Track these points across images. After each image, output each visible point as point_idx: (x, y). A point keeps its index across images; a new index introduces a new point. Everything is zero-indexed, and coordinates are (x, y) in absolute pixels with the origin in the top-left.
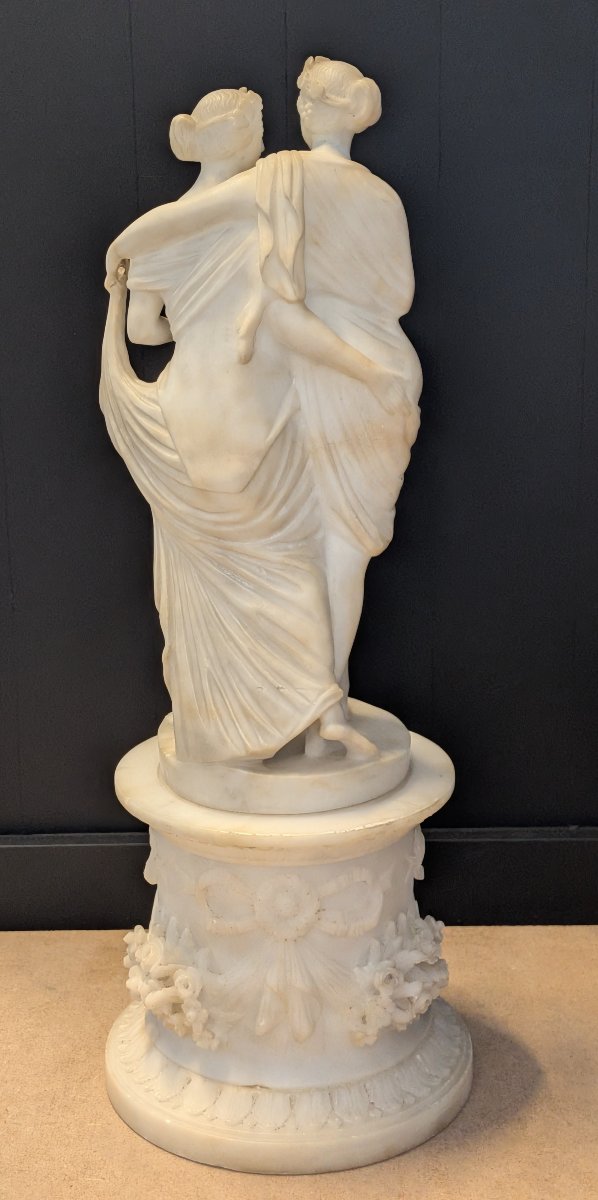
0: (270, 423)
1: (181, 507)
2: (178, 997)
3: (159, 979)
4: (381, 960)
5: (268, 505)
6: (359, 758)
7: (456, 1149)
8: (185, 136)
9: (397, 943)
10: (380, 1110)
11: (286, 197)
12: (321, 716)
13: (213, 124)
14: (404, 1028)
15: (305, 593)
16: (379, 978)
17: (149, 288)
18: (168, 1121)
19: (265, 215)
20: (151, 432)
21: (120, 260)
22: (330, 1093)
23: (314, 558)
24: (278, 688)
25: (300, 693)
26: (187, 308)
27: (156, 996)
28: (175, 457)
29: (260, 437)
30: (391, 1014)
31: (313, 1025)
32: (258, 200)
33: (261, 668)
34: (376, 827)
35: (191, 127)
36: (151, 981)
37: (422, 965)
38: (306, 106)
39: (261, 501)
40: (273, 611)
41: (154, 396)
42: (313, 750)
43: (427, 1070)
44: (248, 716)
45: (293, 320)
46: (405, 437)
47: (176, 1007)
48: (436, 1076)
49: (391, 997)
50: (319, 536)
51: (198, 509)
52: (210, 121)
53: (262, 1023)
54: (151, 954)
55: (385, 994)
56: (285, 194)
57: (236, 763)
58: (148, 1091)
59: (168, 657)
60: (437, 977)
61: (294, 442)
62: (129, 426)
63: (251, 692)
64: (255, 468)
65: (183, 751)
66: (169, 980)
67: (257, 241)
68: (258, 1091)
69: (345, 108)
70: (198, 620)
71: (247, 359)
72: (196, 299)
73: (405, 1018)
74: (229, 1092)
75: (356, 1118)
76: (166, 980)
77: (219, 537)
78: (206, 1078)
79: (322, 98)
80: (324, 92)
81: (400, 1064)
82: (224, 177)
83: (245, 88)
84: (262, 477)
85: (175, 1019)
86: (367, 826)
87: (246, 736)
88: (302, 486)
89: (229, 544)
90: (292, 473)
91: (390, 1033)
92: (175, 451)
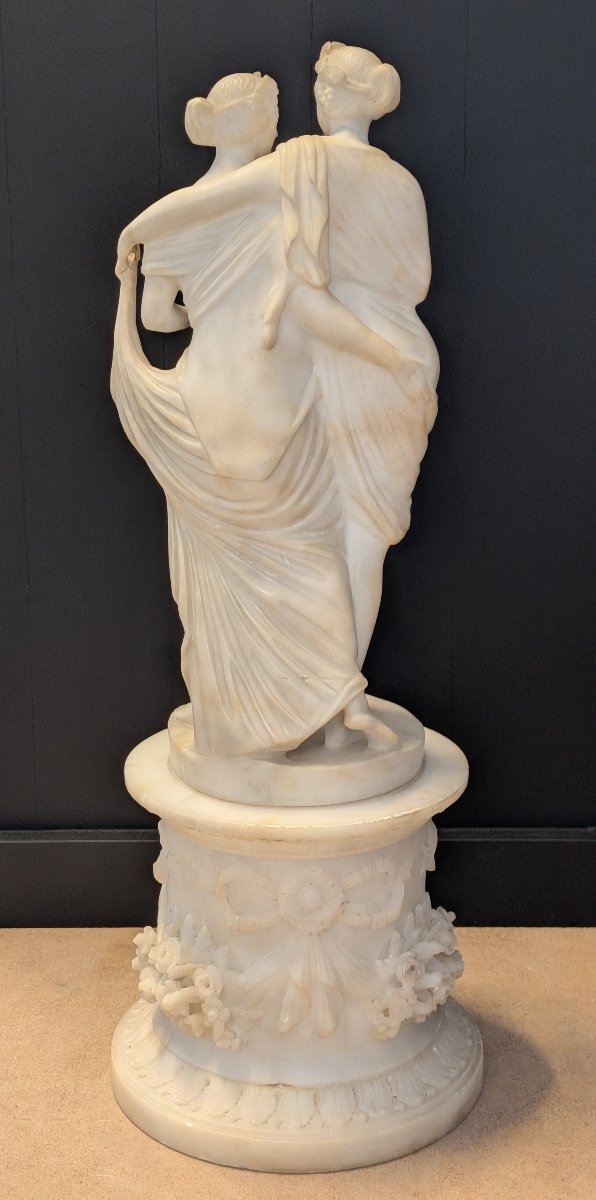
0: (294, 412)
1: (203, 496)
2: (198, 997)
3: (176, 980)
4: (402, 952)
5: (290, 495)
6: (381, 747)
7: (472, 1148)
8: (201, 119)
9: (415, 934)
10: (403, 1103)
11: (311, 181)
12: (347, 707)
13: (231, 107)
14: (424, 1020)
15: (328, 583)
16: (403, 969)
17: (167, 274)
18: (189, 1124)
19: (291, 200)
20: (171, 420)
21: (132, 245)
22: (352, 1088)
23: (336, 548)
24: (303, 678)
25: (325, 683)
26: (209, 293)
27: (172, 998)
28: (197, 445)
29: (282, 424)
30: (412, 1006)
31: (337, 1020)
32: (282, 184)
33: (285, 659)
34: (404, 816)
35: (209, 110)
36: (168, 982)
37: (441, 957)
38: (327, 91)
39: (285, 489)
40: (296, 600)
41: (172, 383)
42: (334, 741)
43: (444, 1062)
44: (271, 706)
45: (316, 306)
46: (425, 424)
47: (195, 1007)
48: (454, 1068)
49: (413, 988)
50: (339, 525)
51: (220, 497)
52: (229, 104)
53: (286, 1020)
54: (168, 954)
55: (408, 986)
56: (310, 178)
57: (261, 755)
58: (164, 1094)
59: (187, 649)
60: (453, 967)
61: (316, 430)
62: (147, 413)
63: (275, 683)
64: (281, 455)
65: (204, 744)
66: (186, 980)
67: (283, 225)
68: (281, 1090)
69: (366, 94)
70: (219, 612)
71: (271, 345)
72: (218, 285)
73: (426, 1009)
74: (251, 1092)
75: (381, 1112)
76: (183, 980)
77: (241, 525)
78: (225, 1079)
79: (343, 83)
80: (345, 77)
81: (418, 1057)
82: (242, 163)
83: (258, 73)
84: (287, 464)
85: (192, 1020)
86: (395, 816)
87: (271, 727)
88: (324, 474)
89: (251, 533)
90: (315, 459)
91: (411, 1026)
92: (197, 438)
